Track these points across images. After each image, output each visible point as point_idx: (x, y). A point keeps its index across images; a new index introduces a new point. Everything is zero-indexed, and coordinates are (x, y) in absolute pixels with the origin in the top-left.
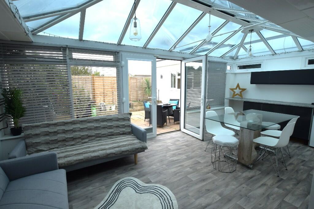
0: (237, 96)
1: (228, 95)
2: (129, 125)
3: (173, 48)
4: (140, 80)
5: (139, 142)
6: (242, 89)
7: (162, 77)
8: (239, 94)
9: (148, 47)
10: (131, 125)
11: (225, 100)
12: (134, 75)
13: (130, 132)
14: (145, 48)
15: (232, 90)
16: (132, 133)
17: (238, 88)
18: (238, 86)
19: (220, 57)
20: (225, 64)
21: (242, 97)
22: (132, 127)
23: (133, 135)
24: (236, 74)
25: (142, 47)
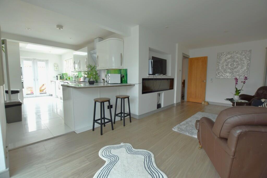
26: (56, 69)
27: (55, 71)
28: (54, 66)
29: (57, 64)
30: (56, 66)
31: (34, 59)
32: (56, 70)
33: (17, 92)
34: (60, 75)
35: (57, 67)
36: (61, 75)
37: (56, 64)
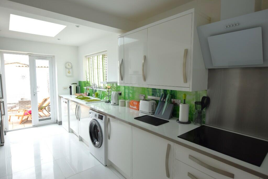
26: (69, 72)
27: (67, 76)
28: (66, 67)
30: (69, 67)
32: (69, 75)
34: (76, 85)
35: (70, 70)
36: (78, 85)
37: (70, 64)
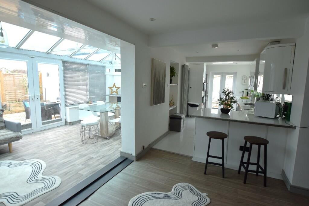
0: (114, 93)
1: (108, 92)
2: (2, 120)
3: (49, 51)
4: (19, 77)
5: (13, 133)
6: (117, 88)
7: (48, 75)
8: (116, 91)
9: (21, 48)
10: (4, 121)
11: (106, 96)
12: (12, 70)
13: (2, 127)
14: (18, 49)
15: (110, 88)
16: (6, 128)
17: (114, 87)
18: (114, 85)
19: (99, 61)
20: (104, 67)
21: (118, 94)
22: (4, 122)
23: (6, 129)
24: (113, 76)
25: (15, 47)
26: (244, 82)
27: (242, 84)
28: (242, 79)
29: (246, 77)
30: (245, 79)
31: (223, 73)
33: (196, 106)
